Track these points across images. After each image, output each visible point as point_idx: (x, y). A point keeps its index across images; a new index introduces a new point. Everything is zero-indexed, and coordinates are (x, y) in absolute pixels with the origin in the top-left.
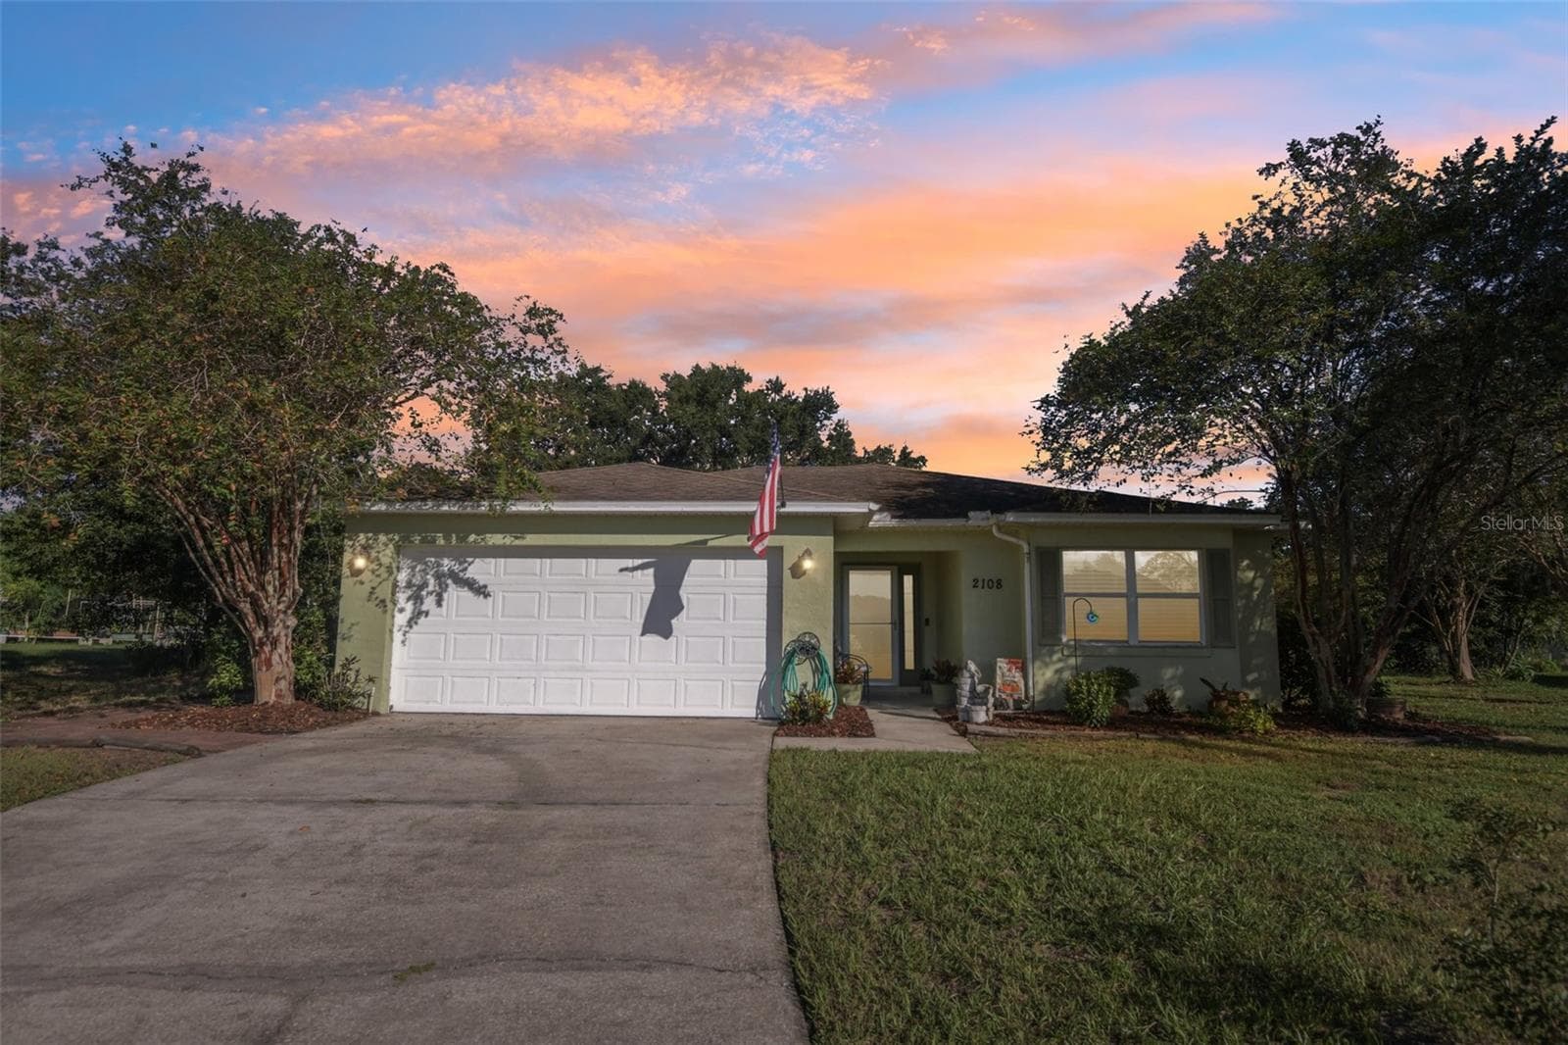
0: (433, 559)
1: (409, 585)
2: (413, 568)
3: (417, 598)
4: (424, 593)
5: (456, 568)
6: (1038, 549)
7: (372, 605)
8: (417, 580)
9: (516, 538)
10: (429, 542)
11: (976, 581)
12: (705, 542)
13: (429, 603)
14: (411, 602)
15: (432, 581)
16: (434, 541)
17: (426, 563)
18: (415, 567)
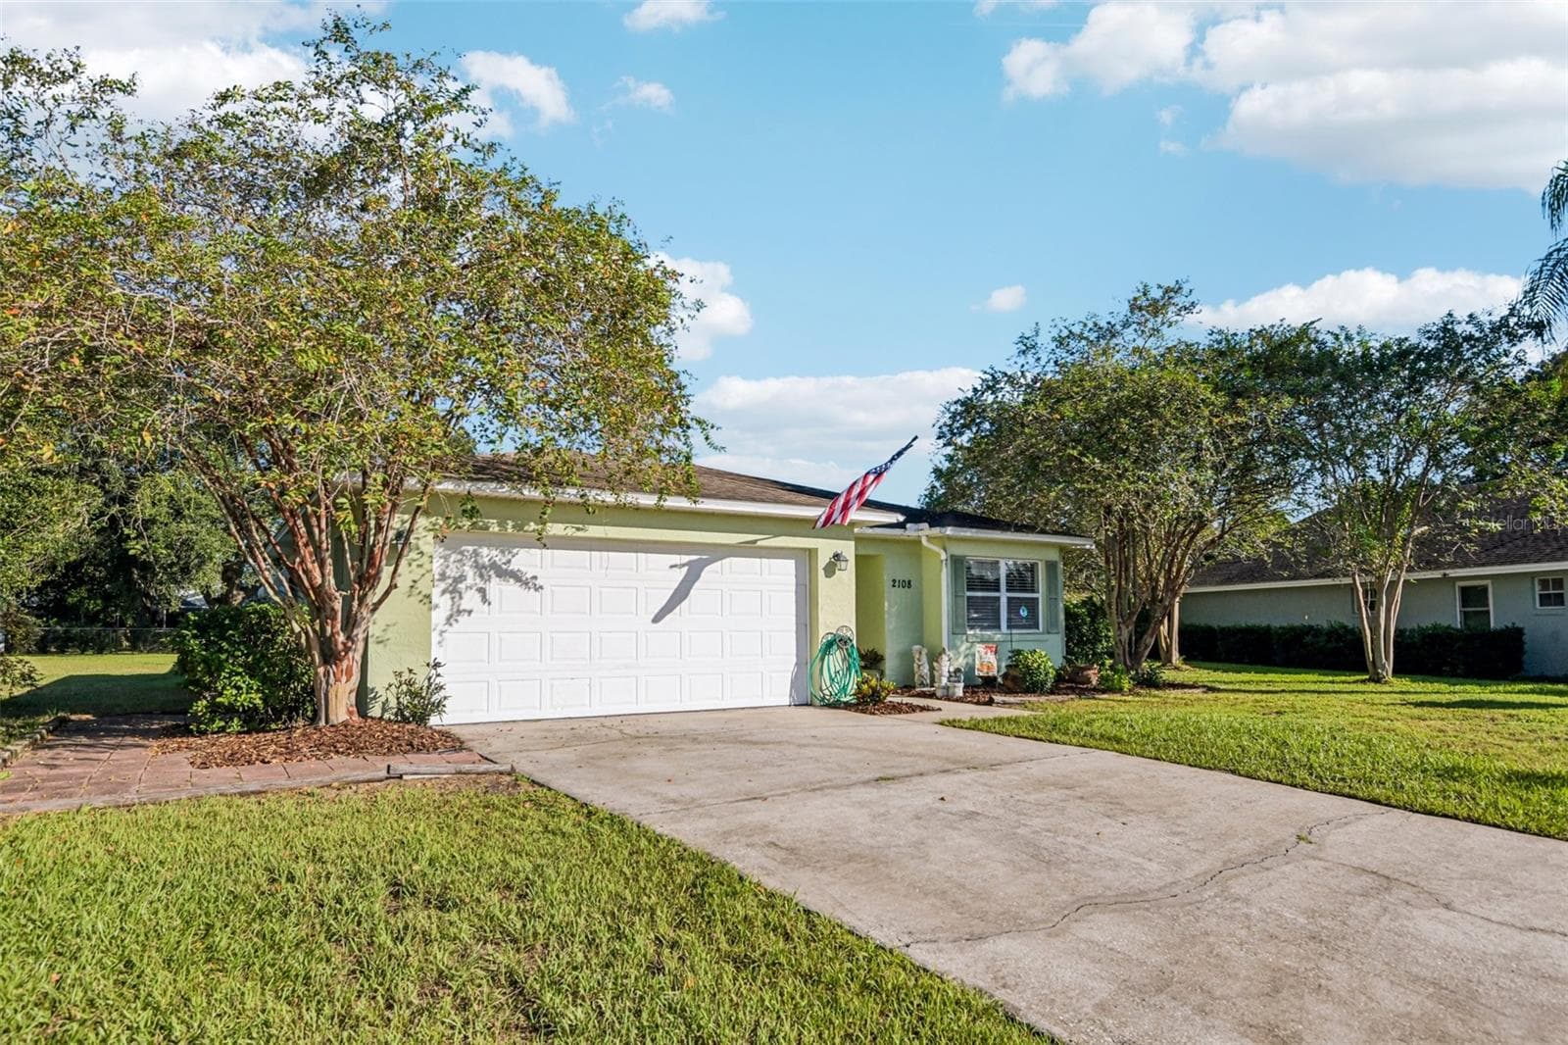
0: (471, 548)
1: (443, 577)
2: (446, 558)
3: (454, 591)
4: (462, 586)
5: (500, 559)
6: (952, 556)
7: (415, 599)
8: (452, 572)
9: (578, 529)
10: (481, 528)
11: (894, 581)
12: (755, 542)
13: (470, 599)
14: (448, 596)
15: (470, 572)
16: (487, 528)
17: (462, 553)
18: (450, 555)
